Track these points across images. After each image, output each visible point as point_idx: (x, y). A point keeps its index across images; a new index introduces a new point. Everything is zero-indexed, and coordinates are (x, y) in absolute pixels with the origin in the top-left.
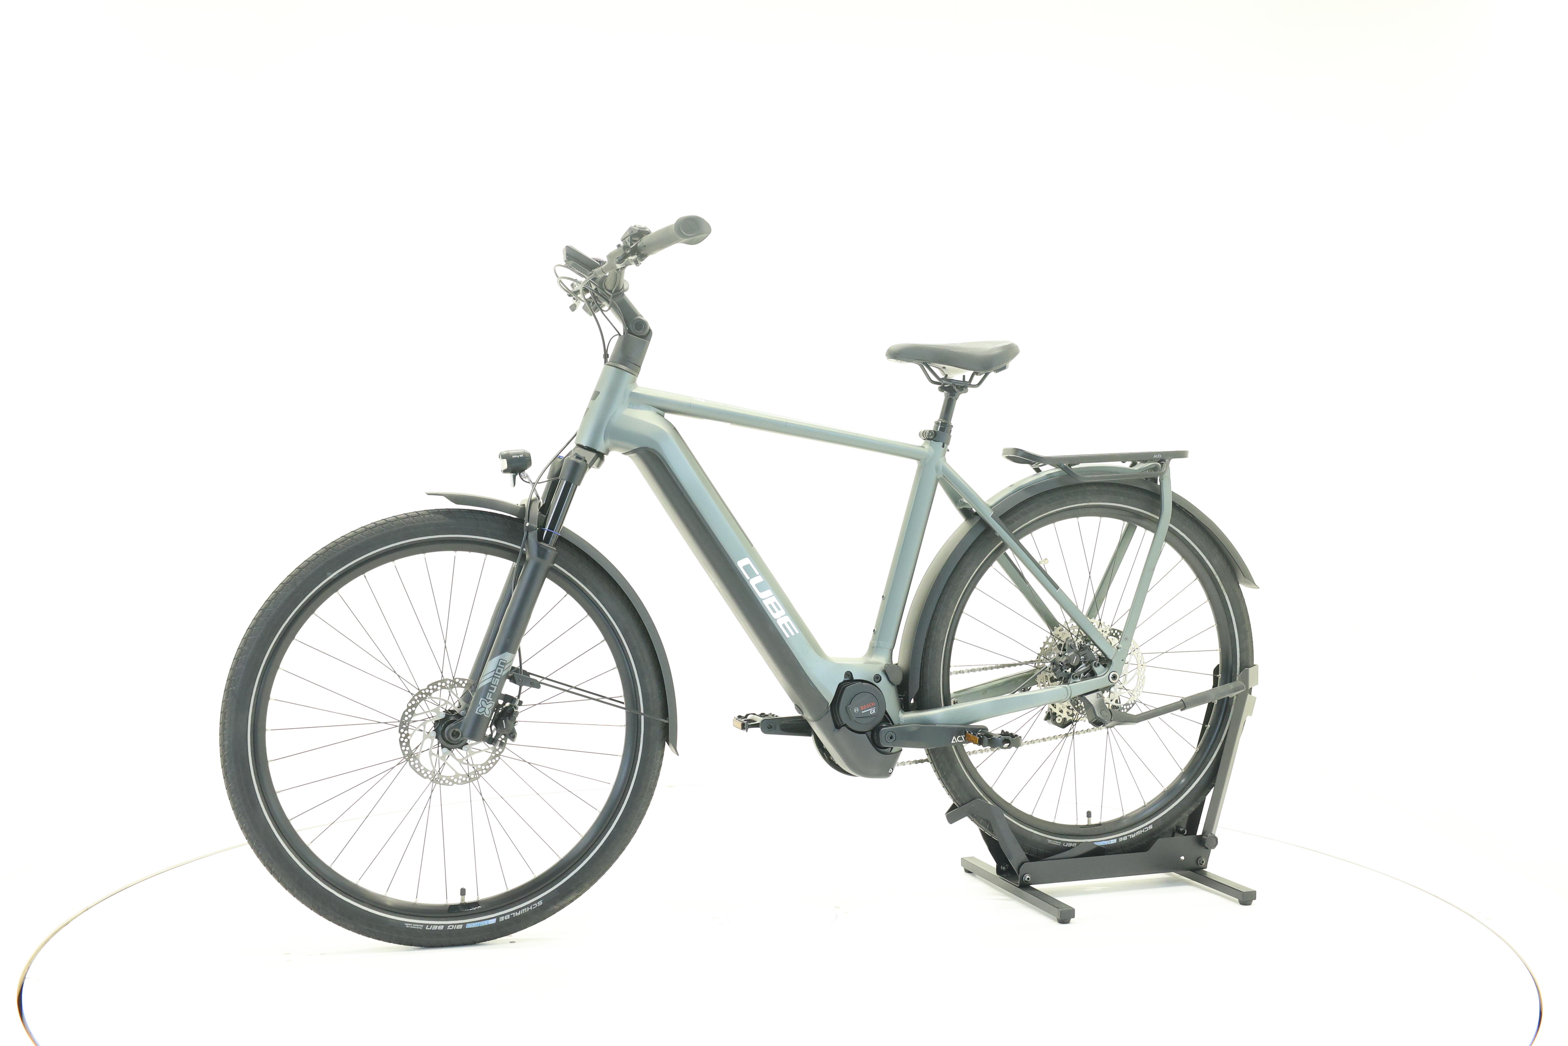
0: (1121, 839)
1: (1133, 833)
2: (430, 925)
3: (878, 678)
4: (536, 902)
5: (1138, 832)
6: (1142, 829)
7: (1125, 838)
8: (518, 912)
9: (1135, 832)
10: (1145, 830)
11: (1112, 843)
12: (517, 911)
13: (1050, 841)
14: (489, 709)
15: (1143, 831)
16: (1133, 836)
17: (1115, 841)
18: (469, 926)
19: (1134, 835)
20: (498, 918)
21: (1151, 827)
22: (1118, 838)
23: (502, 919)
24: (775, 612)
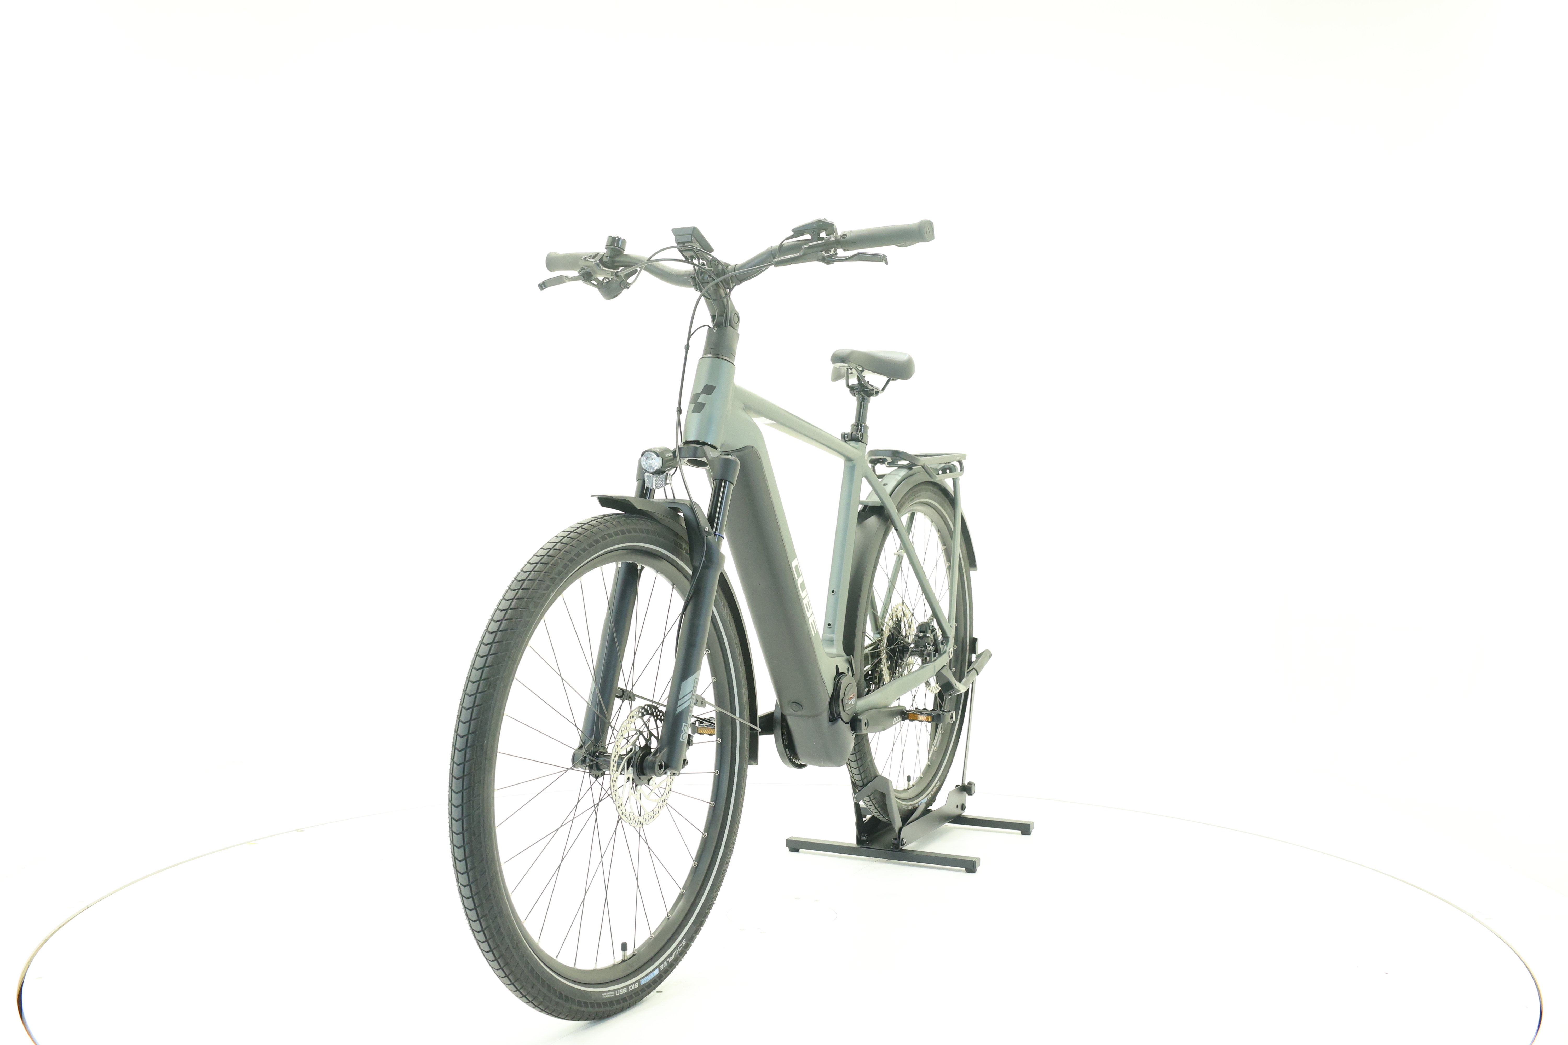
2: (617, 990)
3: (848, 670)
4: (681, 942)
8: (671, 957)
12: (670, 955)
14: (688, 734)
18: (643, 982)
20: (658, 966)
23: (662, 967)
24: (808, 611)
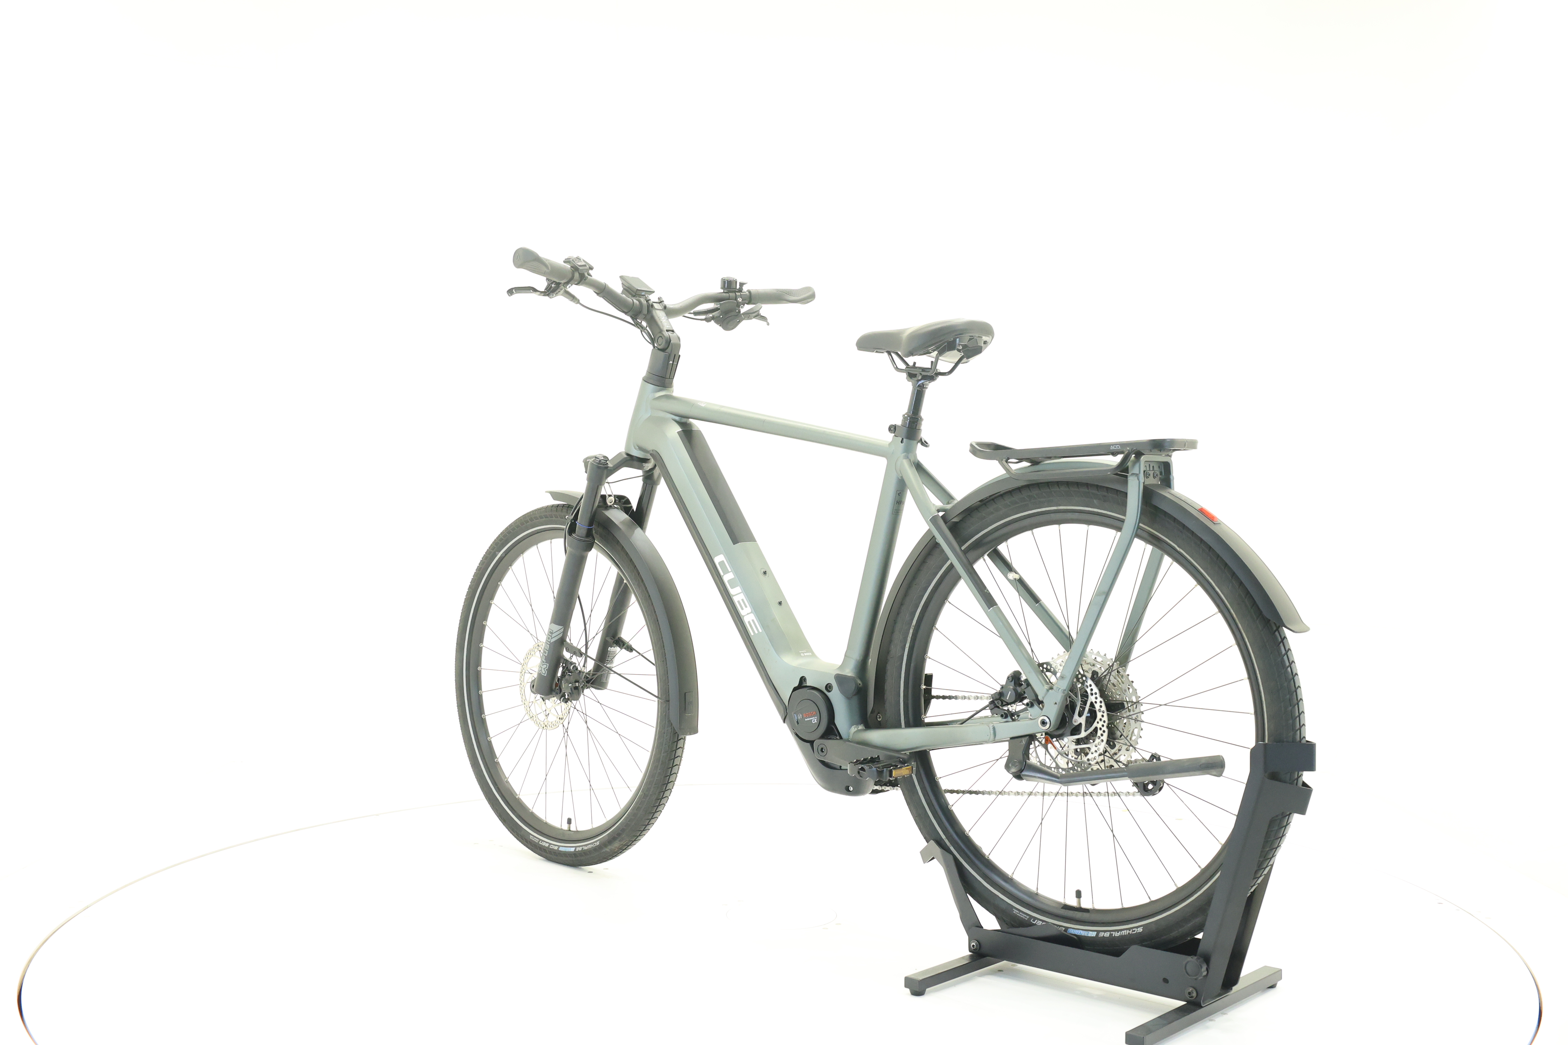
0: (1101, 934)
1: (1118, 931)
2: (542, 841)
3: (829, 687)
4: (597, 841)
5: (1123, 932)
6: (1129, 929)
7: (1107, 935)
9: (1121, 930)
10: (1133, 931)
11: (1089, 935)
12: (586, 845)
13: (1015, 911)
14: (544, 669)
15: (1131, 932)
16: (1117, 934)
17: (1093, 934)
18: (561, 849)
19: (1119, 934)
21: (1140, 930)
22: (1098, 932)
23: (578, 849)
24: (742, 609)
